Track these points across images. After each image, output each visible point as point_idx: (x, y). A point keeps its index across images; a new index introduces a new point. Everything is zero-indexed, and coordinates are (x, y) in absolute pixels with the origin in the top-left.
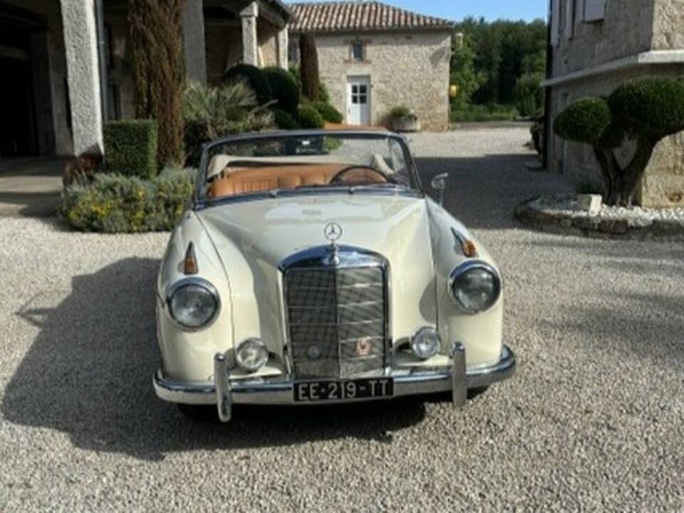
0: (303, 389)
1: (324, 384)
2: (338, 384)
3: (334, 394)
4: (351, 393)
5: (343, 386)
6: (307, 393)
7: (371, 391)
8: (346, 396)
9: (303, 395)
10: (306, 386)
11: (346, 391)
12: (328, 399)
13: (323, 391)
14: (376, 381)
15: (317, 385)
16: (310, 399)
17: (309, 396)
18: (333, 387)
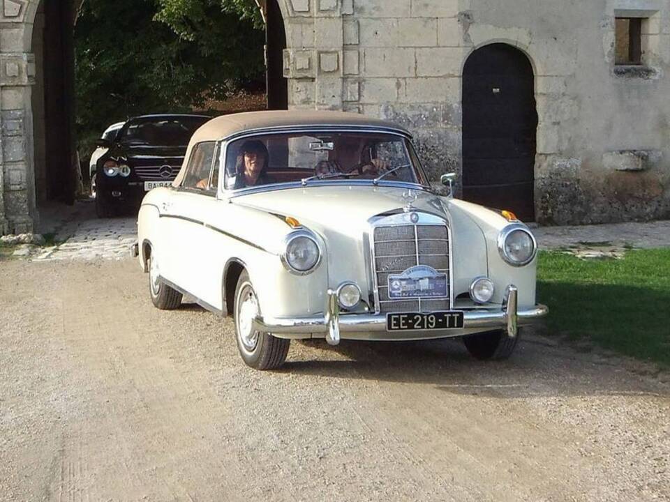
0: (395, 319)
1: (411, 316)
2: (422, 316)
3: (418, 325)
4: (432, 324)
5: (425, 317)
6: (398, 324)
7: (446, 323)
8: (428, 327)
9: (395, 325)
10: (397, 316)
11: (428, 322)
12: (414, 328)
13: (410, 321)
14: (450, 315)
15: (406, 316)
16: (400, 329)
17: (399, 326)
18: (418, 318)
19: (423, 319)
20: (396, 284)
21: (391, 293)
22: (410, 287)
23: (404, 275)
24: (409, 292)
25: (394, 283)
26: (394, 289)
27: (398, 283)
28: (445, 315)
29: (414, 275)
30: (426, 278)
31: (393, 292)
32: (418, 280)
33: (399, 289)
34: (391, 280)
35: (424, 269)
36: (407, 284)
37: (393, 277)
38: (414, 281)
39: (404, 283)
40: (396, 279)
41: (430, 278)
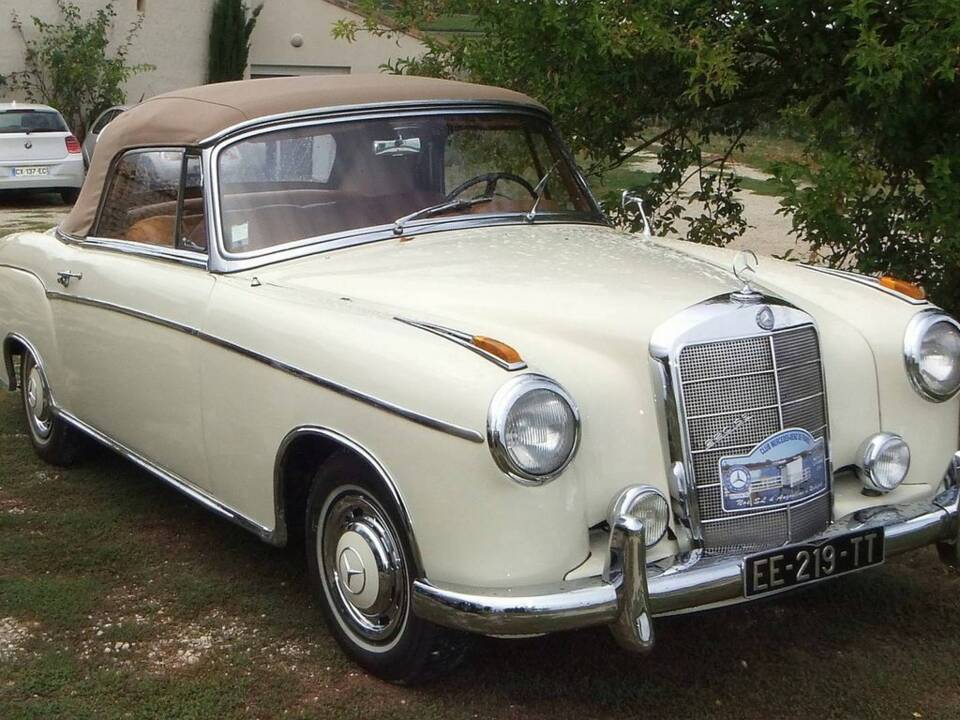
0: (760, 568)
1: (790, 554)
2: (810, 550)
3: (803, 573)
4: (828, 564)
5: (816, 552)
6: (766, 579)
7: (854, 558)
8: (822, 574)
10: (764, 561)
11: (822, 562)
12: (796, 582)
13: (789, 567)
14: (861, 538)
15: (781, 557)
16: (770, 588)
17: (768, 582)
18: (803, 558)
19: (813, 557)
20: (738, 479)
21: (727, 500)
22: (770, 482)
23: (757, 457)
24: (768, 494)
25: (734, 476)
26: (734, 490)
27: (743, 476)
28: (852, 540)
29: (776, 454)
30: (797, 456)
31: (733, 496)
32: (784, 465)
33: (745, 489)
34: (726, 468)
35: (793, 437)
36: (762, 475)
37: (731, 463)
38: (778, 467)
39: (755, 474)
40: (737, 467)
41: (804, 455)
